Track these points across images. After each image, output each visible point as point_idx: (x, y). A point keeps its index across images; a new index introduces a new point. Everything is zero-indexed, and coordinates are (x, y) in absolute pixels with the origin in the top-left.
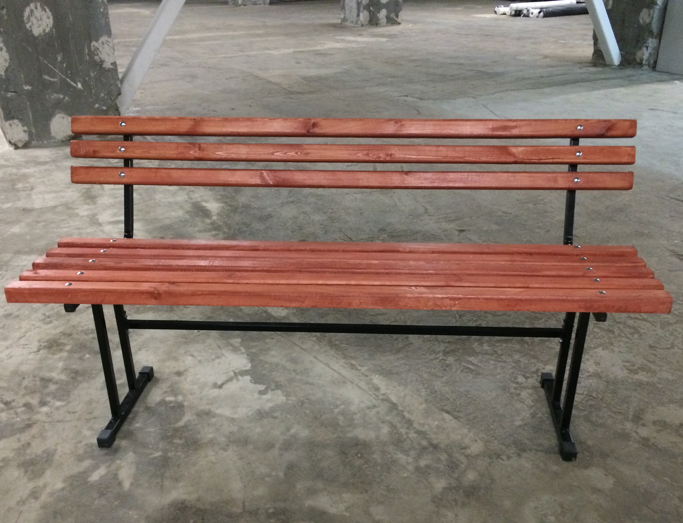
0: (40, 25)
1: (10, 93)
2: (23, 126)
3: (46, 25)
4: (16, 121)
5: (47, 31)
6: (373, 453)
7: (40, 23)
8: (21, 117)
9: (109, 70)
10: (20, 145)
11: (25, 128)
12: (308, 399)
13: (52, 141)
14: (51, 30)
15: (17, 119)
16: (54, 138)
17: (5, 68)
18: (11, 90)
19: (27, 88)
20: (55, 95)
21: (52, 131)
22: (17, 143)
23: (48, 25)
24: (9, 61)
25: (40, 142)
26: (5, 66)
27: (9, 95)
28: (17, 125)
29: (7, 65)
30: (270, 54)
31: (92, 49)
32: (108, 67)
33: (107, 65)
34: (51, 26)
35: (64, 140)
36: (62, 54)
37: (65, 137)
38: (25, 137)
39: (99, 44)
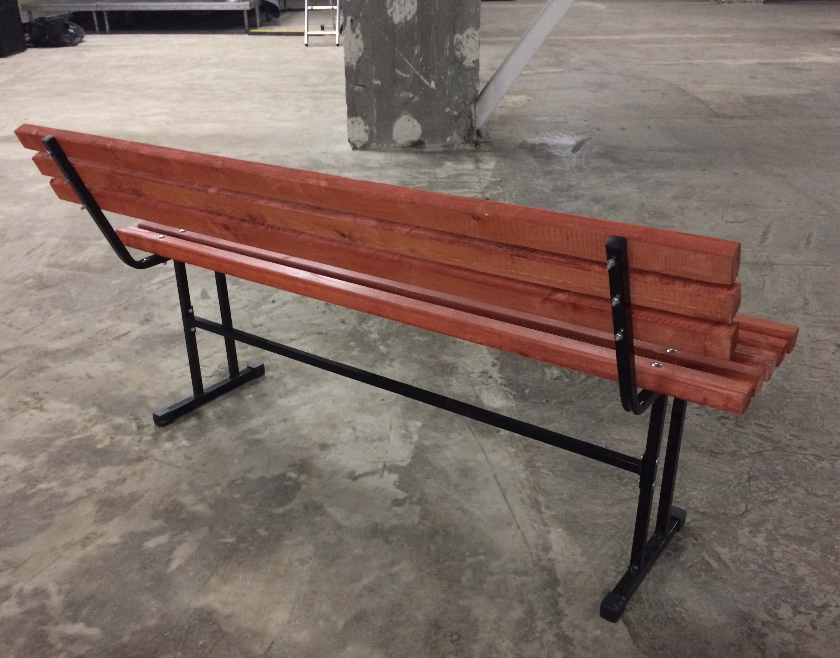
0: (402, 12)
1: (358, 87)
2: (365, 125)
3: (408, 12)
4: (359, 119)
5: (408, 19)
6: (476, 642)
7: (402, 9)
8: (365, 115)
9: (469, 69)
10: (359, 145)
11: (367, 128)
12: (445, 531)
13: (392, 145)
14: (413, 18)
15: (360, 116)
16: (395, 142)
17: (357, 58)
18: (360, 83)
19: (377, 82)
20: (405, 93)
21: (394, 134)
22: (356, 143)
23: (410, 12)
24: (362, 50)
25: (380, 145)
26: (358, 56)
27: (357, 88)
28: (360, 124)
29: (360, 55)
30: (723, 64)
31: (455, 42)
32: (469, 65)
33: (468, 63)
34: (414, 13)
35: (405, 145)
36: (420, 46)
37: (407, 143)
38: (364, 137)
39: (463, 37)
